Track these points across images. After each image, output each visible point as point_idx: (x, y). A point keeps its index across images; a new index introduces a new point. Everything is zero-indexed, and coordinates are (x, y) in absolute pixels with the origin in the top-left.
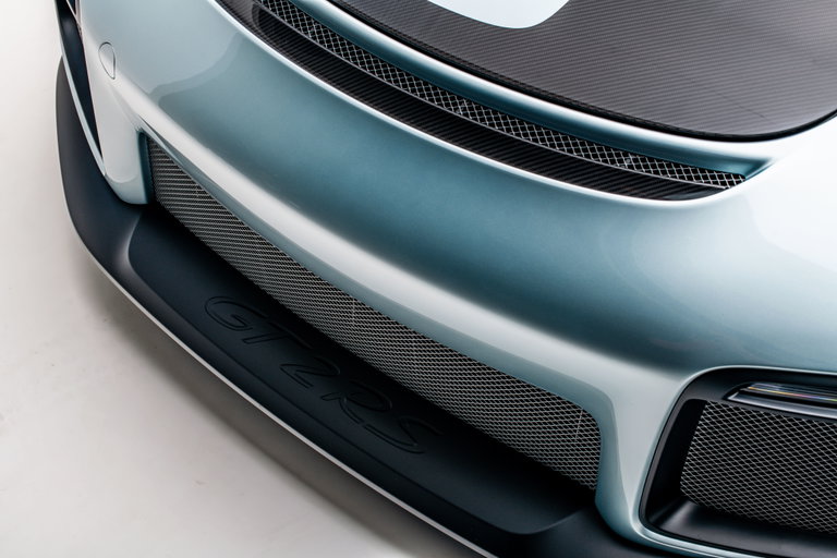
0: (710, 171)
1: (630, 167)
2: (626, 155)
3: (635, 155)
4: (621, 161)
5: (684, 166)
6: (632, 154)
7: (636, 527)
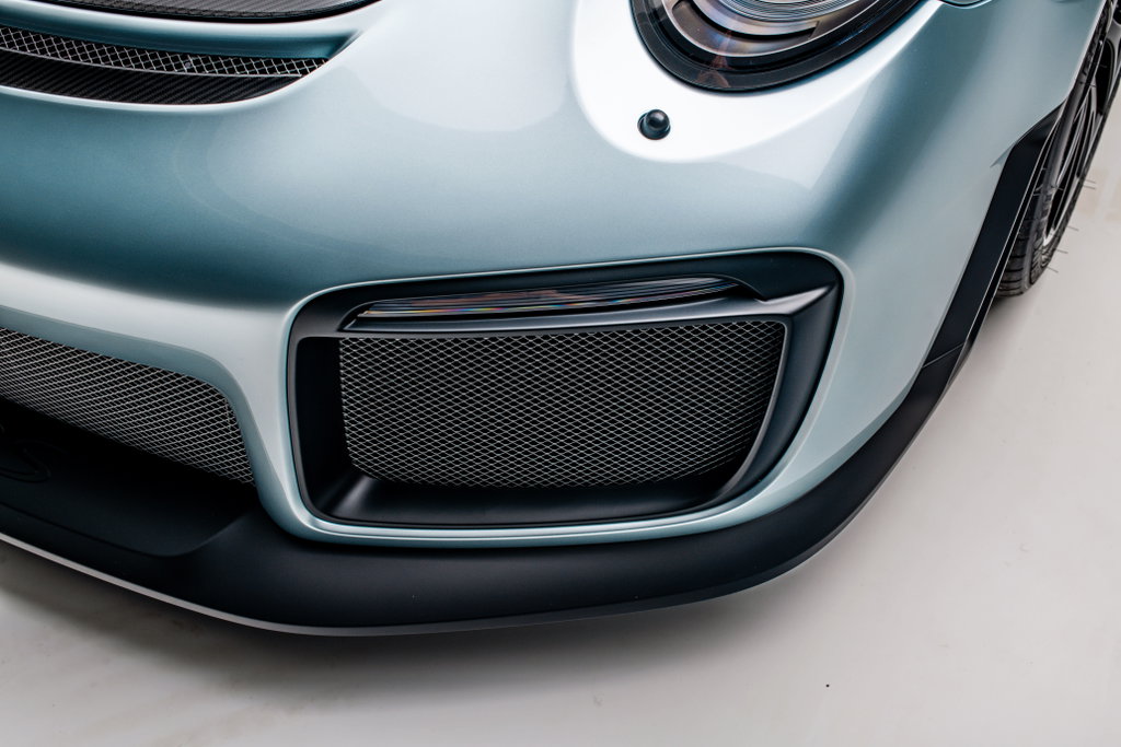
0: (287, 60)
1: (191, 70)
2: (184, 57)
3: (195, 55)
4: (179, 66)
5: (254, 59)
6: (192, 55)
7: (301, 516)
